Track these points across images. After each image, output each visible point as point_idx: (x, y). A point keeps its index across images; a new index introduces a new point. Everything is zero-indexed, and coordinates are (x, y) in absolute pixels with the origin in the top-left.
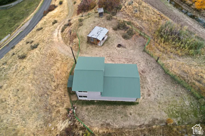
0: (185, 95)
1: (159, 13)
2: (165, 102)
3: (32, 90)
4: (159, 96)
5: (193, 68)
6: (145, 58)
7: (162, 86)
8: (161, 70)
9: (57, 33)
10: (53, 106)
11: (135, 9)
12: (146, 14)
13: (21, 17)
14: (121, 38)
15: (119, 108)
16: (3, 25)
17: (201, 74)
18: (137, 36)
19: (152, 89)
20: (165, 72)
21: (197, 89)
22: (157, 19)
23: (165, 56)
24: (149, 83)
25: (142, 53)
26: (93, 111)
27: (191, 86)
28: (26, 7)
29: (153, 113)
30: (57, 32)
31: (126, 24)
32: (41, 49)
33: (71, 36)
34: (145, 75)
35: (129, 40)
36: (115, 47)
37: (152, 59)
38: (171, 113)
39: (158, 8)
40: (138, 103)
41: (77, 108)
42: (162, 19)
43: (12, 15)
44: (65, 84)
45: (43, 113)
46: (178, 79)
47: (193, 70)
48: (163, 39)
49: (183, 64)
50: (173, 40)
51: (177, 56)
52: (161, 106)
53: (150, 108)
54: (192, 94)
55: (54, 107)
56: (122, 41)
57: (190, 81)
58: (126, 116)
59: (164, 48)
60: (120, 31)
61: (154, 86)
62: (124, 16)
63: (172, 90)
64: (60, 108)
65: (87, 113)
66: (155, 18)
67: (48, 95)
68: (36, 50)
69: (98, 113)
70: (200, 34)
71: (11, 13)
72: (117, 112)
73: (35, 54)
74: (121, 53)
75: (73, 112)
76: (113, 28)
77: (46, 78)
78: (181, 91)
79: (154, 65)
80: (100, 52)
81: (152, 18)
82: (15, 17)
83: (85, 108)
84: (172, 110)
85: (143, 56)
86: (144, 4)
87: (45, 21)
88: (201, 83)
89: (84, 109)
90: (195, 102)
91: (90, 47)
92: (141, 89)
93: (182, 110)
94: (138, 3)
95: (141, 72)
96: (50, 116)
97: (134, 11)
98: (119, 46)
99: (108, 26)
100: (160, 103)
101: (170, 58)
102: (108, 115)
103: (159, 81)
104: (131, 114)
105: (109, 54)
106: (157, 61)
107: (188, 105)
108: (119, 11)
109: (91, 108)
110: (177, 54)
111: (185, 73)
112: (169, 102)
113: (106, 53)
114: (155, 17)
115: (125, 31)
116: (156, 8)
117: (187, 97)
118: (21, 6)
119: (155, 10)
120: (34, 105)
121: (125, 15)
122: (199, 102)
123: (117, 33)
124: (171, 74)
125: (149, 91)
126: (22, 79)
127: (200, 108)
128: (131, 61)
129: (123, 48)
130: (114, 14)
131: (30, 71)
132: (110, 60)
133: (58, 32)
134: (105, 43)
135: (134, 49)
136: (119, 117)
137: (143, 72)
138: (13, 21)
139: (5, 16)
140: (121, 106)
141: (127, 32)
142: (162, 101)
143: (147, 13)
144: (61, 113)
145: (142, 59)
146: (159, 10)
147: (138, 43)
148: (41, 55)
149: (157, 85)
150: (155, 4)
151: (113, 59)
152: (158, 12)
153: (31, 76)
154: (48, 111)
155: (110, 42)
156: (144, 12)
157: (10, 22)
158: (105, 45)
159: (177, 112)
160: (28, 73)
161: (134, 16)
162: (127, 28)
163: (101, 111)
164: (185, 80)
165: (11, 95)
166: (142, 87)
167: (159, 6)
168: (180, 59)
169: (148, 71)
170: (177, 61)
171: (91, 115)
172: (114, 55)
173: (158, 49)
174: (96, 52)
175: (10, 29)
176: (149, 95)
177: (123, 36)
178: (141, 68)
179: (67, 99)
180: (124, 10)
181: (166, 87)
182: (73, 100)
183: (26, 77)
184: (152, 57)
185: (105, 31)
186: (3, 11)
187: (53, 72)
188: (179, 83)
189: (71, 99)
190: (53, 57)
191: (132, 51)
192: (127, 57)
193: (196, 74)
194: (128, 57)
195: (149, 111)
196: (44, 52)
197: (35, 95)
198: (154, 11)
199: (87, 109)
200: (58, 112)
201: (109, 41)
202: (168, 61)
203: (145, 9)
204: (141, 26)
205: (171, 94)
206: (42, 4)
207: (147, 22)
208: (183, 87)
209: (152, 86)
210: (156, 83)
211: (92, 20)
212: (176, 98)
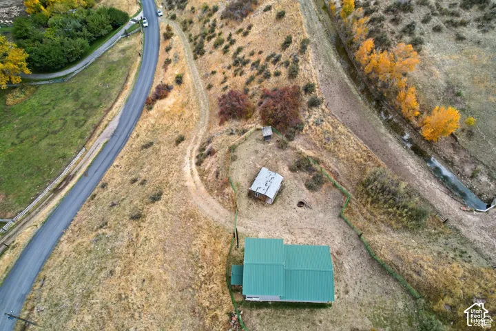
0: (399, 293)
1: (366, 149)
2: (370, 303)
3: (165, 280)
4: (362, 293)
5: (410, 251)
6: (342, 230)
7: (366, 278)
8: (365, 251)
9: (189, 168)
10: (204, 309)
11: (326, 136)
12: (345, 148)
13: (96, 103)
14: (304, 187)
15: (304, 313)
16: (62, 121)
17: (421, 262)
18: (329, 186)
19: (351, 282)
20: (370, 255)
21: (415, 284)
22: (362, 160)
23: (372, 227)
24: (348, 273)
25: (337, 219)
26: (267, 317)
27: (407, 280)
28: (103, 78)
29: (352, 319)
30: (189, 165)
31: (312, 163)
32: (167, 203)
33: (219, 180)
34: (340, 258)
35: (316, 193)
36: (294, 207)
37: (353, 232)
38: (377, 320)
39: (364, 137)
40: (330, 305)
41: (244, 312)
42: (370, 161)
43: (76, 97)
44: (222, 275)
45: (189, 318)
46: (390, 268)
47: (411, 255)
48: (370, 200)
49: (397, 244)
50: (385, 202)
51: (390, 229)
52: (363, 309)
53: (347, 312)
54: (408, 291)
55: (207, 310)
56: (306, 195)
57: (406, 272)
58: (314, 324)
59: (372, 213)
60: (302, 173)
61: (355, 278)
62: (308, 145)
63: (380, 284)
64: (218, 312)
65: (258, 321)
66: (359, 157)
67: (193, 289)
68: (160, 205)
69: (275, 321)
70: (426, 193)
71: (75, 91)
72: (301, 319)
73: (159, 213)
74: (303, 218)
75: (238, 320)
76: (289, 166)
77: (185, 260)
78: (393, 286)
79: (356, 243)
80: (272, 216)
81: (355, 157)
82: (84, 103)
83: (255, 313)
84: (379, 315)
85: (337, 225)
86: (341, 128)
87: (152, 124)
88: (420, 275)
89: (254, 315)
90: (411, 303)
91: (254, 205)
92: (335, 283)
93: (392, 315)
94: (331, 125)
95: (335, 254)
96: (201, 323)
97: (325, 138)
98: (301, 204)
99: (281, 161)
100: (361, 305)
101: (379, 231)
102: (289, 323)
103: (362, 269)
104: (320, 322)
105: (285, 219)
106: (360, 236)
107: (401, 307)
108: (299, 133)
109: (264, 312)
110: (391, 226)
111: (400, 259)
112: (375, 302)
113: (280, 218)
114: (359, 155)
115: (310, 175)
116: (362, 138)
117: (401, 296)
118: (92, 75)
119: (360, 142)
120: (173, 306)
121: (309, 143)
122: (417, 304)
123: (296, 178)
124: (379, 260)
125: (347, 285)
126: (146, 261)
127: (418, 312)
128: (321, 234)
129: (306, 209)
130: (290, 138)
131: (157, 246)
132: (288, 232)
133: (191, 163)
134: (279, 199)
135: (324, 211)
136: (305, 326)
137: (338, 253)
138: (82, 111)
139: (62, 99)
140: (306, 310)
141: (314, 178)
142: (365, 302)
143: (347, 146)
144: (220, 320)
145: (338, 231)
146: (365, 142)
147: (331, 199)
148: (170, 216)
149: (359, 276)
150: (359, 128)
151: (292, 231)
152: (364, 147)
153: (160, 256)
154: (197, 315)
155: (286, 197)
156: (342, 143)
157: (77, 115)
158: (278, 202)
159: (385, 319)
160: (155, 250)
161: (325, 148)
162: (314, 171)
163: (279, 317)
164: (399, 270)
165: (135, 289)
166: (337, 279)
167: (366, 133)
168: (394, 235)
169: (347, 251)
170: (389, 239)
171: (264, 324)
172: (293, 223)
173: (362, 214)
174: (265, 216)
175: (79, 132)
176: (347, 292)
177: (306, 185)
178: (335, 247)
179: (226, 298)
180: (308, 132)
181: (371, 280)
182: (236, 300)
183: (152, 257)
184: (352, 228)
185: (278, 179)
186: (57, 86)
187: (197, 248)
188: (390, 274)
189: (233, 299)
190: (192, 220)
191: (321, 215)
192: (313, 227)
193: (414, 262)
194: (315, 227)
195: (345, 317)
196: (173, 210)
197: (172, 288)
198: (357, 144)
199: (258, 315)
200: (215, 318)
201: (284, 194)
202: (376, 238)
203: (343, 137)
204: (336, 169)
205: (378, 290)
206: (137, 74)
207: (345, 162)
208: (396, 280)
209: (352, 277)
210: (358, 273)
211: (252, 147)
212: (385, 297)
